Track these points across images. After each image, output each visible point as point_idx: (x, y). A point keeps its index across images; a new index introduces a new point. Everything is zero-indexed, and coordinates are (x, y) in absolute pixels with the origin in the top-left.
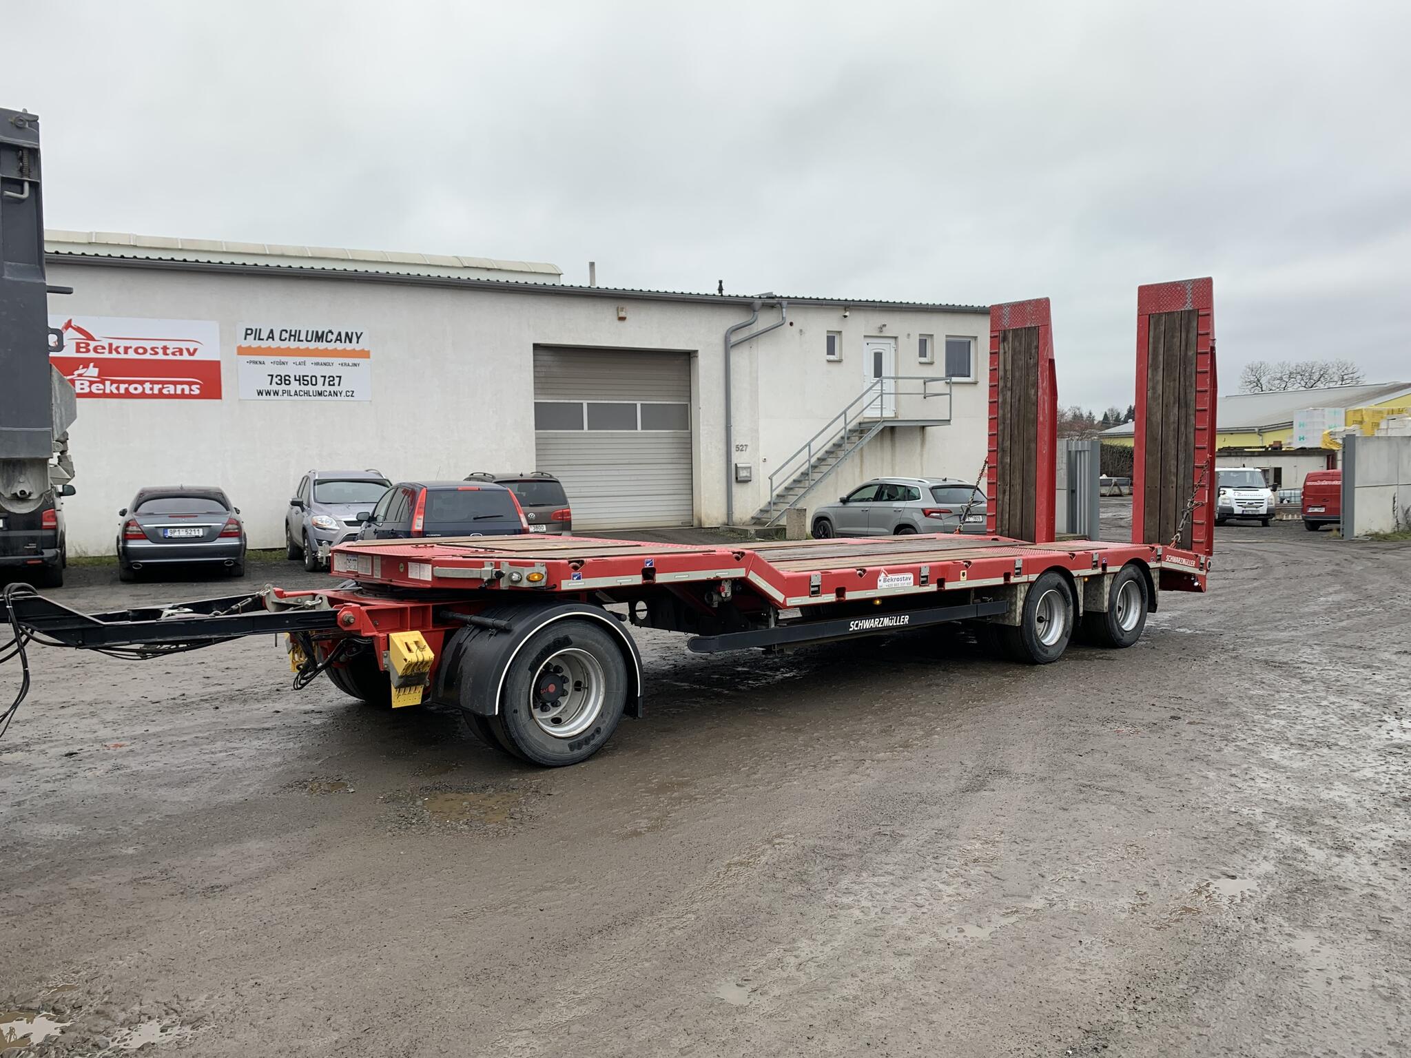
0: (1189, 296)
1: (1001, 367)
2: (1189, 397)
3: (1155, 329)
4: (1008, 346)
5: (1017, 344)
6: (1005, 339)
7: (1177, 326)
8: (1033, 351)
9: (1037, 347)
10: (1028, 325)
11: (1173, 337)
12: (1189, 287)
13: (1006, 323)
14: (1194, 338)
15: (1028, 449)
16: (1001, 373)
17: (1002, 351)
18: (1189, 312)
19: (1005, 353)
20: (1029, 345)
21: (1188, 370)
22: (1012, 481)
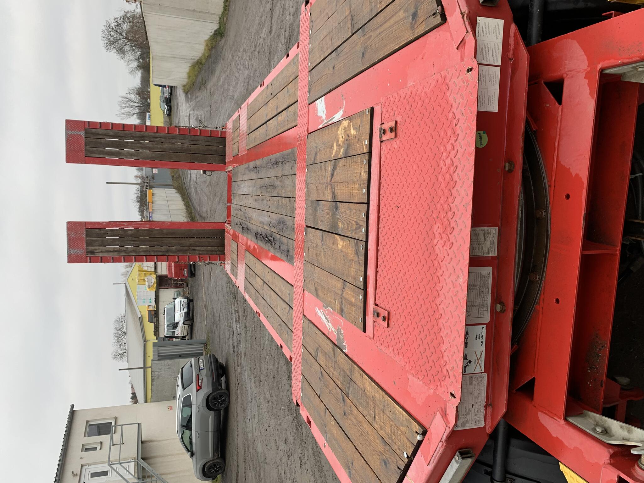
0: (76, 132)
1: (111, 254)
2: (137, 135)
3: (95, 153)
4: (97, 249)
5: (97, 243)
6: (92, 252)
7: (94, 140)
8: (103, 232)
9: (100, 229)
10: (84, 236)
11: (101, 143)
12: (70, 132)
13: (81, 252)
14: (102, 131)
15: (167, 234)
16: (115, 254)
17: (101, 254)
18: (86, 133)
19: (102, 252)
20: (98, 235)
21: (121, 135)
22: (188, 245)
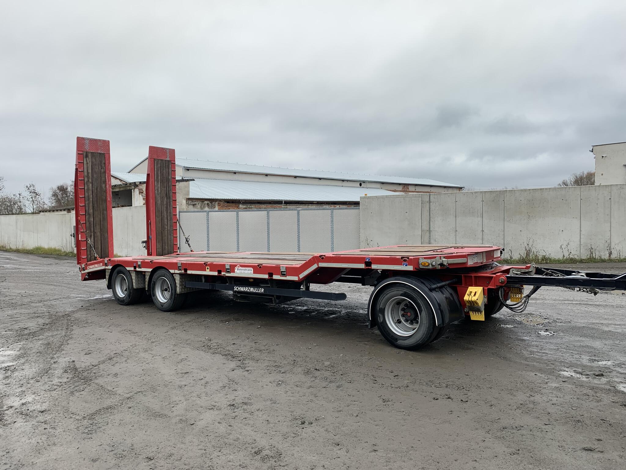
0: (168, 155)
1: (85, 170)
2: (170, 195)
3: (157, 165)
4: (89, 160)
5: (94, 160)
6: (87, 156)
7: (165, 165)
8: (103, 165)
9: (105, 164)
10: (99, 152)
11: (163, 170)
12: (168, 151)
13: (87, 148)
14: (171, 172)
15: (103, 214)
16: (86, 174)
17: (85, 162)
18: (169, 161)
19: (87, 163)
20: (101, 162)
21: (169, 184)
22: (95, 230)
